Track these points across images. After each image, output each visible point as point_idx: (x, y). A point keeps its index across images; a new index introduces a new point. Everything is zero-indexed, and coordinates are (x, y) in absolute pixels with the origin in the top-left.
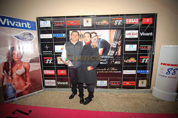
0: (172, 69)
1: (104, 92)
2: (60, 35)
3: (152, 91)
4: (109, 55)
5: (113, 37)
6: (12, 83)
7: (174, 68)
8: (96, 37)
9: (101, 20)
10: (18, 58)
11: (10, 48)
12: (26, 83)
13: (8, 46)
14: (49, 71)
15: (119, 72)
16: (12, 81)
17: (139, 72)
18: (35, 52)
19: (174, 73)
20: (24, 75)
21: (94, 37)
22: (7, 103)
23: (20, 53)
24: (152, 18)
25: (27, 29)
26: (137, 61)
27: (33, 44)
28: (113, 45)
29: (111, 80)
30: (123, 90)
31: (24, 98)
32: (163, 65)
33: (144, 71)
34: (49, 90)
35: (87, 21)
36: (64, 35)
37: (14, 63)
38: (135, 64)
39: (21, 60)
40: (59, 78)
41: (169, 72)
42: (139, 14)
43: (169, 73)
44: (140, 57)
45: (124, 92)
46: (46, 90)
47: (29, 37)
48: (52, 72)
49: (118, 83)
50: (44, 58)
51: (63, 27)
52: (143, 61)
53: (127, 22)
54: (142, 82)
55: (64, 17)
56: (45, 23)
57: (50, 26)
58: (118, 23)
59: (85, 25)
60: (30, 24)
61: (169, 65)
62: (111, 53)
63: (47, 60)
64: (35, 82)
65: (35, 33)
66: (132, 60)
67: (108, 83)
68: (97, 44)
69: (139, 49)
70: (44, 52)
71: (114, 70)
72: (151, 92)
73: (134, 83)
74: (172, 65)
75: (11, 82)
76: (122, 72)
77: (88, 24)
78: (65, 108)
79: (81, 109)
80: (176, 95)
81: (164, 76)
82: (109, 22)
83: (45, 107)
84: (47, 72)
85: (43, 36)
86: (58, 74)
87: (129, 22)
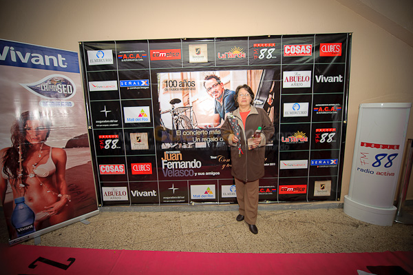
0: (385, 155)
2: (135, 83)
3: (343, 204)
5: (255, 87)
6: (25, 197)
7: (389, 152)
8: (218, 88)
9: (229, 49)
10: (38, 139)
11: (18, 114)
12: (59, 195)
14: (112, 166)
15: (271, 164)
16: (25, 191)
17: (315, 163)
19: (390, 164)
20: (54, 178)
21: (213, 86)
22: (16, 244)
23: (42, 125)
24: (341, 44)
26: (309, 140)
27: (73, 104)
28: (257, 103)
30: (279, 205)
31: (52, 232)
33: (324, 162)
34: (111, 210)
35: (197, 50)
36: (144, 83)
37: (29, 150)
38: (305, 145)
40: (135, 182)
41: (378, 161)
42: (313, 35)
43: (377, 164)
44: (317, 130)
45: (282, 209)
46: (105, 211)
47: (64, 89)
48: (119, 169)
49: (268, 190)
50: (100, 137)
51: (142, 65)
52: (323, 138)
53: (286, 52)
54: (322, 185)
55: (145, 41)
56: (101, 55)
57: (112, 63)
58: (266, 54)
60: (64, 59)
61: (377, 146)
63: (106, 142)
64: (81, 193)
65: (76, 80)
66: (299, 137)
68: (222, 104)
70: (99, 124)
72: (342, 206)
73: (304, 189)
74: (385, 147)
75: (22, 194)
76: (277, 165)
77: (199, 57)
78: (152, 248)
79: (188, 249)
80: (395, 212)
81: (367, 171)
82: (246, 53)
83: (106, 248)
84: (107, 169)
85: (97, 86)
86: (133, 173)
87: (292, 52)
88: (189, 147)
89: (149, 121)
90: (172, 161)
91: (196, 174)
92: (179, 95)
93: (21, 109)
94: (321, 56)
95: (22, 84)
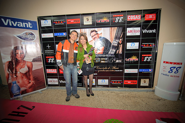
0: (175, 67)
1: (105, 90)
2: (60, 34)
3: (154, 90)
4: (110, 54)
5: (114, 36)
7: (177, 66)
9: (101, 18)
10: (21, 58)
12: (30, 81)
13: (11, 46)
14: (51, 70)
15: (121, 71)
17: (141, 70)
18: (37, 51)
19: (177, 72)
20: (28, 74)
21: (94, 35)
22: (13, 100)
23: (23, 52)
24: (155, 14)
25: (29, 28)
26: (138, 60)
27: (35, 43)
28: (114, 43)
29: (112, 79)
30: (124, 89)
31: (27, 96)
33: (146, 70)
34: (51, 88)
35: (87, 19)
36: (64, 34)
37: (17, 62)
38: (137, 62)
39: (24, 59)
40: (61, 77)
41: (171, 70)
42: (142, 10)
43: (171, 71)
44: (143, 55)
45: (125, 91)
46: (49, 88)
47: (31, 37)
48: (54, 71)
49: (119, 82)
50: (47, 57)
51: (63, 26)
52: (146, 59)
53: (128, 19)
54: (144, 81)
55: (64, 16)
56: (46, 22)
57: (51, 25)
58: (119, 20)
59: (85, 23)
60: (31, 24)
61: (171, 63)
62: (112, 51)
63: (49, 59)
64: (39, 80)
65: (36, 33)
66: (134, 58)
67: (109, 82)
69: (142, 47)
70: (46, 52)
71: (116, 68)
72: (154, 91)
73: (136, 82)
74: (175, 63)
75: (15, 80)
76: (123, 71)
80: (179, 95)
81: (166, 75)
82: (110, 19)
83: (48, 103)
84: (50, 71)
85: (45, 36)
86: (60, 73)
87: (131, 19)
93: (14, 45)
94: (145, 20)
95: (14, 35)
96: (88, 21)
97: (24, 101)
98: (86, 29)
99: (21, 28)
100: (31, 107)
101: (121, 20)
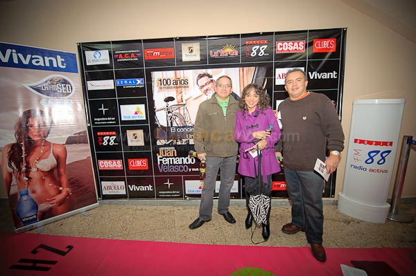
0: (378, 152)
2: (130, 82)
3: (337, 201)
6: (29, 189)
7: (382, 149)
8: (210, 85)
9: (221, 47)
10: (40, 135)
11: (21, 113)
12: (61, 188)
13: (16, 109)
14: (110, 162)
16: (29, 184)
18: (78, 121)
19: (383, 161)
20: (55, 172)
21: (206, 84)
22: (21, 232)
23: (44, 123)
24: (335, 39)
25: (58, 69)
27: (72, 103)
30: (273, 201)
31: (54, 222)
32: (360, 143)
34: (110, 204)
35: (189, 48)
36: (139, 81)
37: (31, 146)
39: (47, 139)
40: (133, 177)
41: (371, 158)
42: (306, 31)
43: (370, 161)
45: (275, 205)
46: (104, 204)
47: (63, 88)
48: (117, 165)
50: (99, 134)
51: (137, 64)
53: (278, 49)
55: (139, 41)
56: (98, 56)
57: (108, 62)
58: (258, 51)
59: (185, 59)
60: (63, 60)
61: (370, 143)
63: (104, 138)
64: (81, 186)
65: (75, 80)
67: (239, 186)
70: (97, 121)
72: (336, 203)
74: (378, 143)
75: (26, 186)
77: (192, 55)
78: (145, 239)
79: (178, 240)
80: (388, 210)
81: (360, 168)
82: (239, 51)
83: (102, 238)
84: (106, 164)
85: (95, 85)
86: (130, 169)
87: (284, 49)
88: (183, 144)
89: (145, 118)
90: (167, 157)
91: (190, 170)
92: (172, 93)
93: (24, 108)
94: (314, 52)
95: (23, 85)
96: (190, 53)
97: (48, 236)
98: (187, 72)
99: (39, 68)
100: (63, 248)
101: (262, 51)
